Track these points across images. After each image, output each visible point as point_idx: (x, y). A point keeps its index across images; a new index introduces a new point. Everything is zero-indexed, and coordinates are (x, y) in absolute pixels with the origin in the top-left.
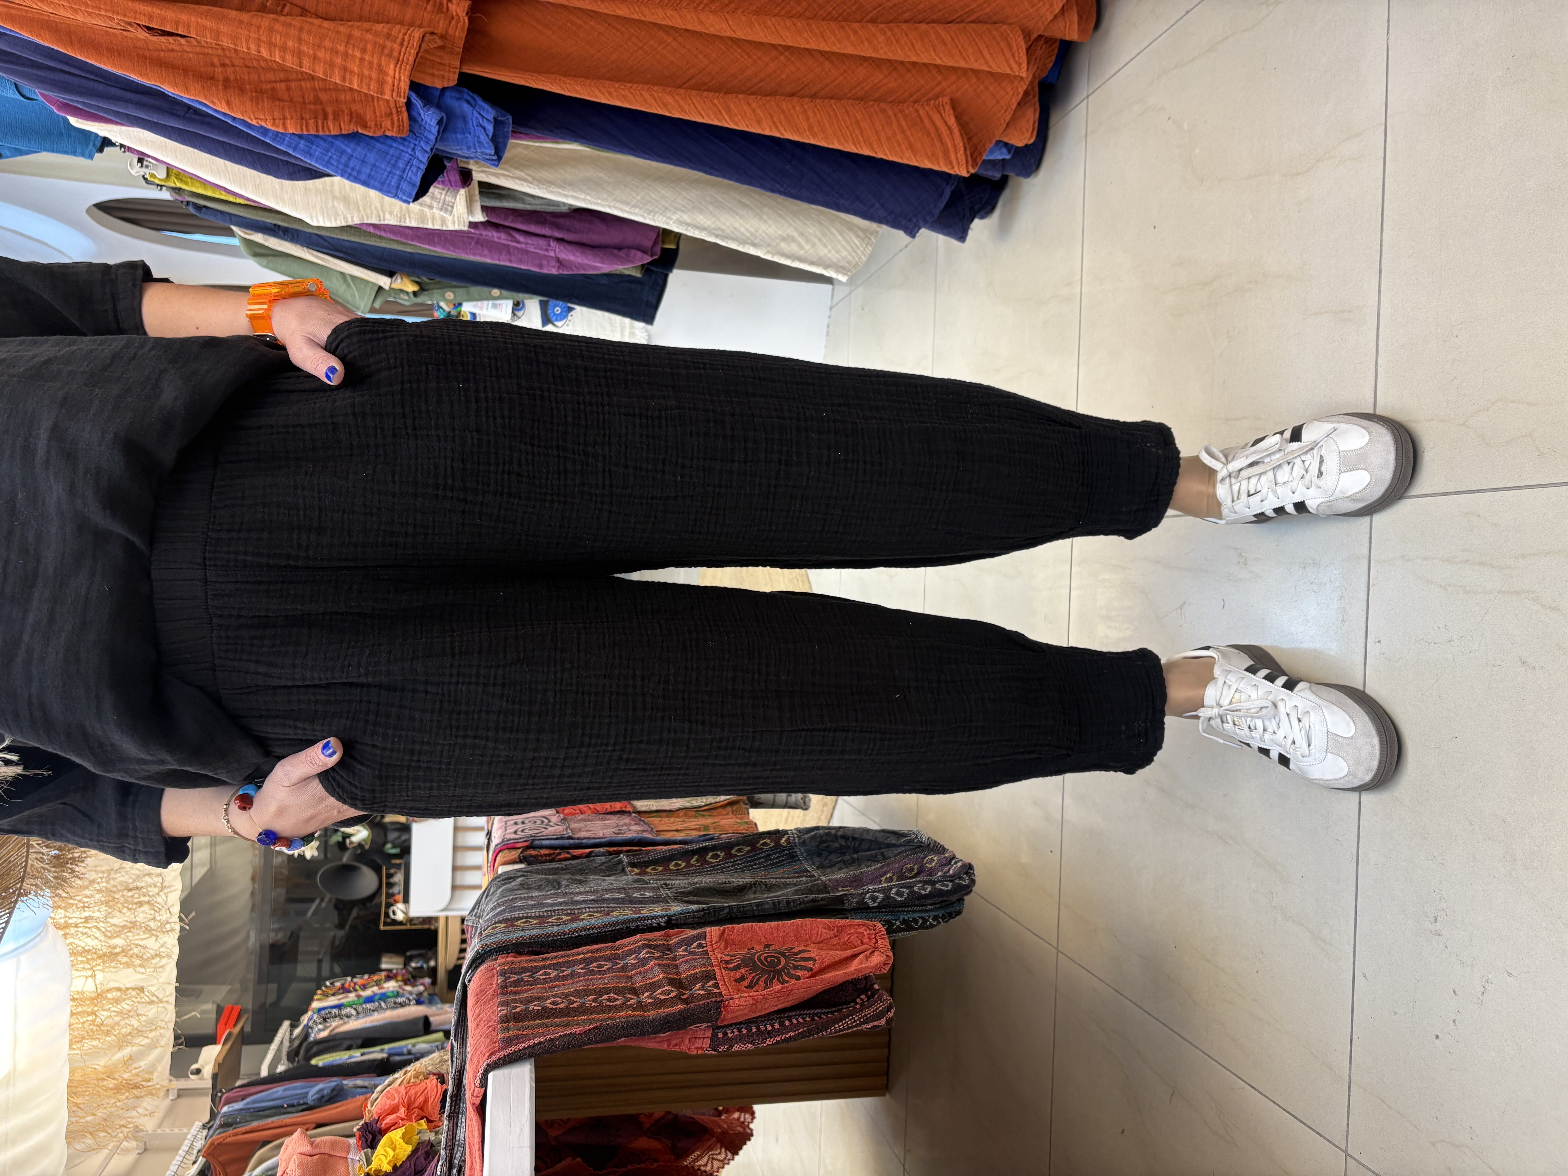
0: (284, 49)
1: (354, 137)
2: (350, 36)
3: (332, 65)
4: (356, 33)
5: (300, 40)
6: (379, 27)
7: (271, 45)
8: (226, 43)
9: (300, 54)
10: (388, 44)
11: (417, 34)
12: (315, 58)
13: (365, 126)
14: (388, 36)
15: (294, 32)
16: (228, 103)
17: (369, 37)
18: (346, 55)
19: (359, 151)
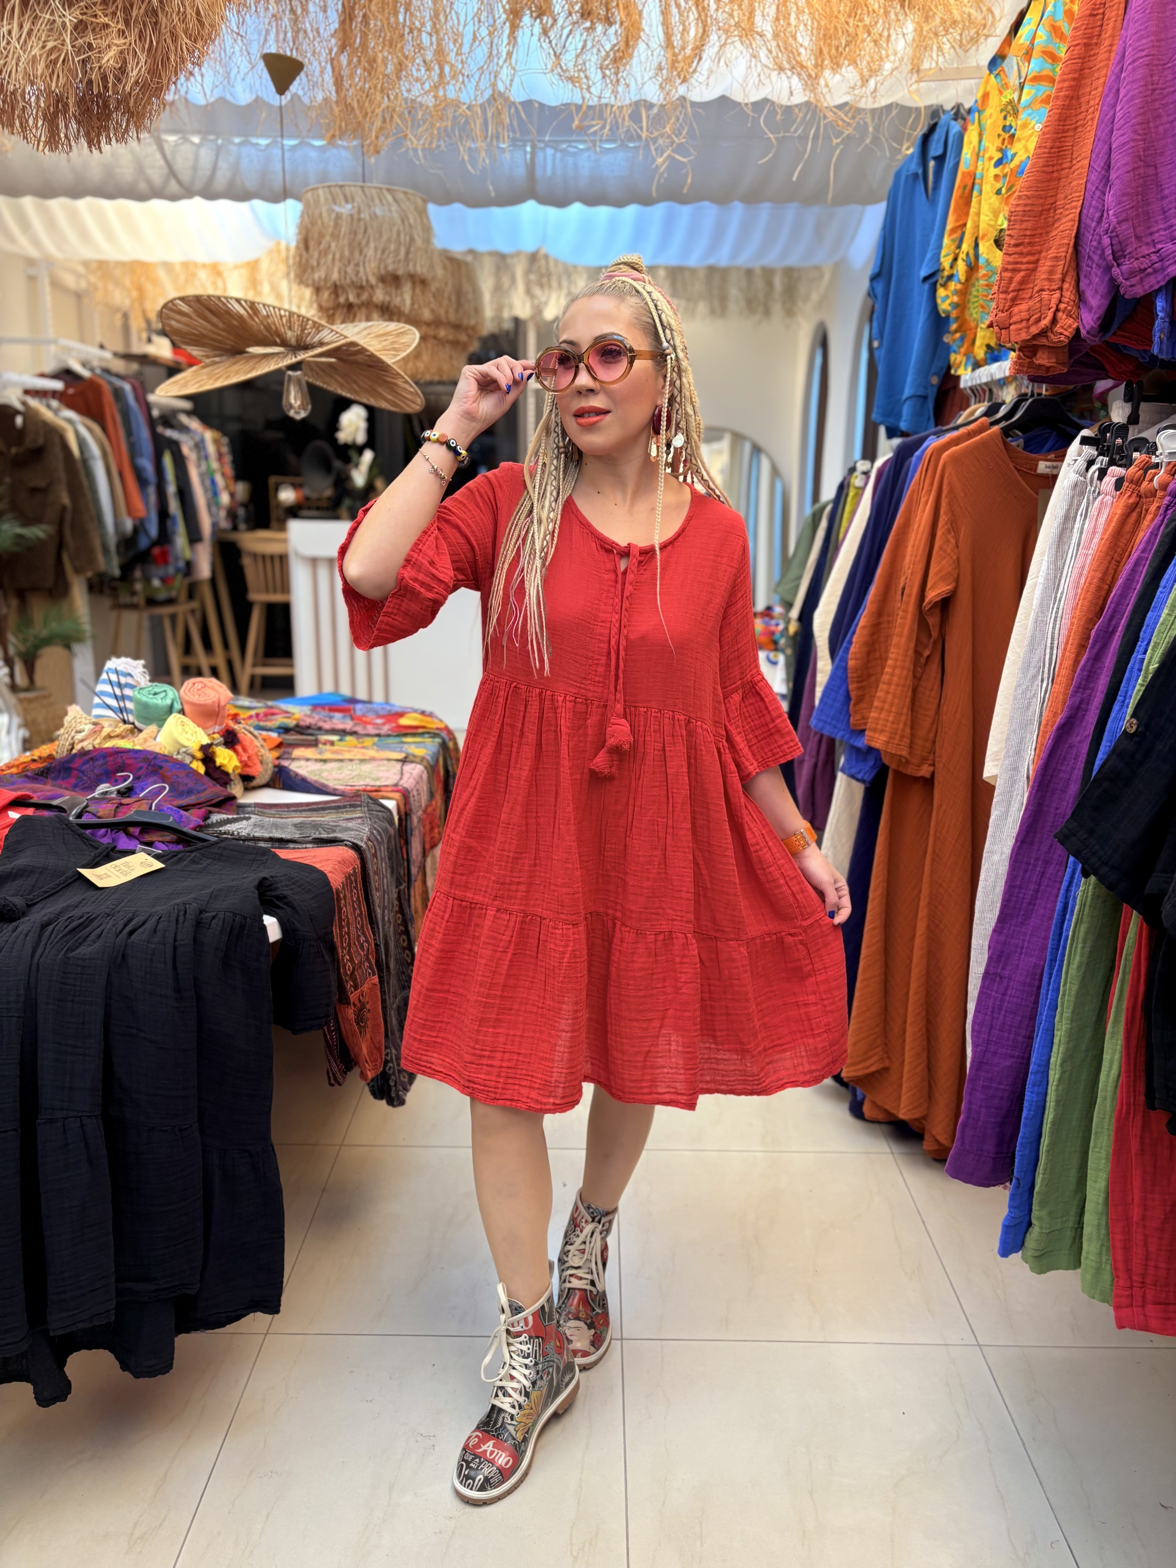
0: (893, 674)
1: (848, 698)
2: (901, 714)
3: (884, 702)
4: (903, 718)
5: (897, 685)
6: (908, 730)
7: (894, 667)
8: (895, 640)
9: (889, 683)
10: (898, 737)
11: (904, 753)
12: (887, 692)
13: (855, 705)
14: (902, 737)
15: (902, 682)
16: (864, 627)
17: (901, 726)
18: (890, 711)
19: (841, 698)
